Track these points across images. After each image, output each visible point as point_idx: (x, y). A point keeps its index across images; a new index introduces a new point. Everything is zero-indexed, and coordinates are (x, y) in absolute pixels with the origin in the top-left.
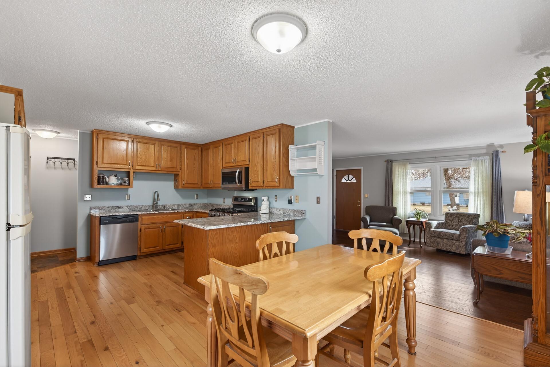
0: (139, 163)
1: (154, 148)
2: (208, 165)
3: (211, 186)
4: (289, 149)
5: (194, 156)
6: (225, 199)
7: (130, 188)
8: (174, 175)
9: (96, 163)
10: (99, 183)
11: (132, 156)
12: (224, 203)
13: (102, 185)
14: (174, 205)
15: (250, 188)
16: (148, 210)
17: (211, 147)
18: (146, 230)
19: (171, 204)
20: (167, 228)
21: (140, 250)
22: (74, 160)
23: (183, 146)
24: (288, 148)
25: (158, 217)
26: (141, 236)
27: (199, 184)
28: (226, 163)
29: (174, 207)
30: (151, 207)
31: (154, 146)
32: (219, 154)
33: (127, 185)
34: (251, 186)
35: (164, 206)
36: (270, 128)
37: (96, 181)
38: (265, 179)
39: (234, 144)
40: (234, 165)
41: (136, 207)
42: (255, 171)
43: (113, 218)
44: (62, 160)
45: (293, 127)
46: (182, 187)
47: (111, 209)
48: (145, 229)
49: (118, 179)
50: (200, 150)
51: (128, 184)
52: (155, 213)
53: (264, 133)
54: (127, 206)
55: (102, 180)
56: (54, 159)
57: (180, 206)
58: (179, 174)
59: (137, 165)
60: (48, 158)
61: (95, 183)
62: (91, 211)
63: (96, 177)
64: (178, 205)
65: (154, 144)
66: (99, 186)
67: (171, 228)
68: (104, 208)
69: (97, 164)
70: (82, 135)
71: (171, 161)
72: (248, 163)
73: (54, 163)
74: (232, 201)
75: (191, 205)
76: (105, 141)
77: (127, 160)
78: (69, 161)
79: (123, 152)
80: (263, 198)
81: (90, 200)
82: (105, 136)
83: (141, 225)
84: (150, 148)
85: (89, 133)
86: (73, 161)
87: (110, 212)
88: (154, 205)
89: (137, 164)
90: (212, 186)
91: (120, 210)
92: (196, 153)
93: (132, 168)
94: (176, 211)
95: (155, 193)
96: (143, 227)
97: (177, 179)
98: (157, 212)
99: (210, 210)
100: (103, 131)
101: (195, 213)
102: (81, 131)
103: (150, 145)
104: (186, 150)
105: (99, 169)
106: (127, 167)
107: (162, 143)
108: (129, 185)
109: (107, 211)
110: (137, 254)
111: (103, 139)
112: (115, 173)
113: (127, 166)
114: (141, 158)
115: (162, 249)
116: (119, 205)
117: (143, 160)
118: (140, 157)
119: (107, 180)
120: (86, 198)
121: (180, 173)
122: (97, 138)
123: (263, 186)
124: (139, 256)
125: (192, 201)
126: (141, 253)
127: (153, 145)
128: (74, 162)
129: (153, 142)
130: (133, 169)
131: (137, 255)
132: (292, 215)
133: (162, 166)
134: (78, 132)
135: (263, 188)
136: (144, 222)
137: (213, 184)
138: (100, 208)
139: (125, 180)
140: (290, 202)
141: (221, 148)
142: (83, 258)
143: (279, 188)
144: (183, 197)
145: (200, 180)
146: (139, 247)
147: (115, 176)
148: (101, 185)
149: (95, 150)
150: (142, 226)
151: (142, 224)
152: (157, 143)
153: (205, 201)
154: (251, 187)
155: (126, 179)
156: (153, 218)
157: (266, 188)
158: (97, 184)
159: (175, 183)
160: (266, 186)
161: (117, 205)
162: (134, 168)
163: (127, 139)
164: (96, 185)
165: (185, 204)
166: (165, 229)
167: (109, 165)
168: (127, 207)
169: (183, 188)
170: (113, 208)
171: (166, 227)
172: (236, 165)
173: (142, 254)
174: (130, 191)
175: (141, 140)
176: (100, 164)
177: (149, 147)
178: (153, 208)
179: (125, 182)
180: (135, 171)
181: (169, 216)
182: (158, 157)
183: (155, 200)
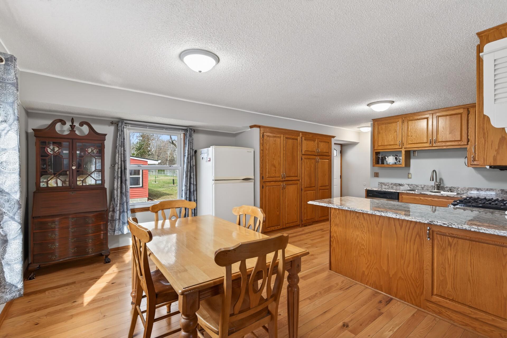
0: (409, 142)
1: (427, 122)
10: (378, 163)
11: (403, 135)
13: (380, 164)
25: (420, 199)
37: (374, 161)
41: (417, 186)
43: (376, 193)
47: (394, 186)
54: (408, 185)
55: (380, 160)
65: (427, 118)
68: (388, 184)
69: (374, 147)
77: (397, 141)
79: (394, 133)
87: (392, 188)
88: (436, 186)
91: (401, 187)
93: (403, 146)
95: (433, 173)
103: (422, 120)
105: (376, 151)
106: (398, 147)
109: (391, 187)
111: (378, 125)
114: (412, 136)
116: (400, 183)
117: (414, 138)
127: (426, 120)
130: (404, 148)
133: (438, 141)
139: (400, 159)
152: (431, 116)
156: (415, 199)
162: (406, 147)
163: (398, 120)
167: (382, 147)
170: (395, 185)
175: (411, 118)
176: (376, 147)
178: (435, 190)
179: (400, 161)
180: (406, 149)
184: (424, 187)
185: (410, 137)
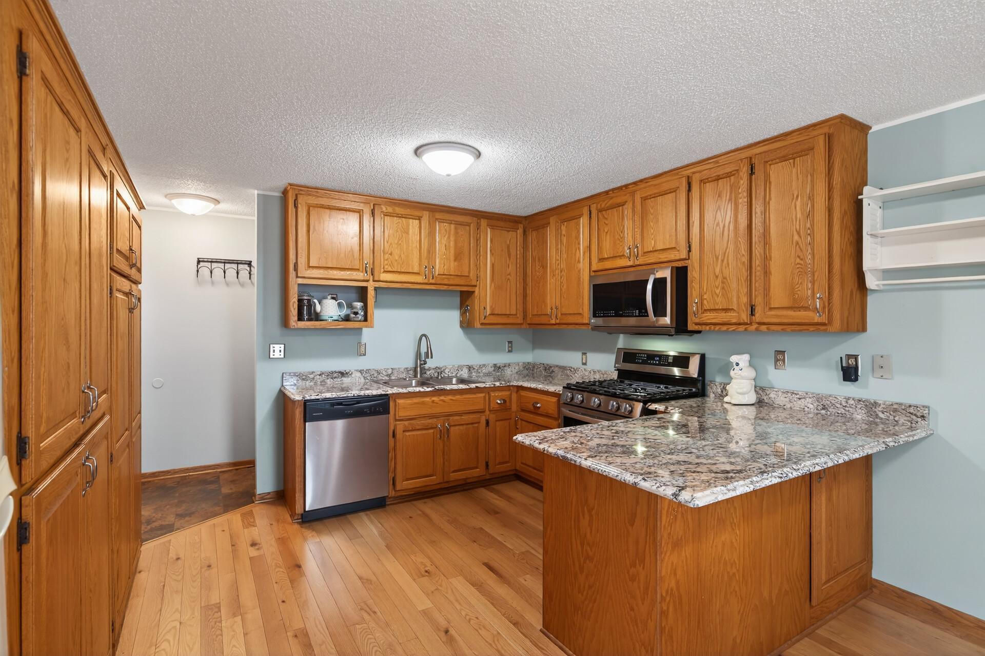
0: (386, 267)
1: (420, 227)
2: (544, 267)
3: (553, 322)
4: (861, 200)
5: (508, 247)
6: (587, 354)
7: (366, 327)
8: (459, 294)
9: (293, 265)
10: (300, 318)
11: (372, 249)
12: (585, 364)
13: (307, 321)
14: (460, 368)
15: (691, 327)
16: (405, 379)
17: (552, 220)
18: (407, 434)
19: (454, 366)
20: (452, 428)
21: (394, 484)
22: (249, 264)
23: (484, 223)
24: (860, 197)
25: (433, 402)
26: (395, 449)
27: (518, 316)
28: (601, 260)
29: (462, 372)
30: (411, 372)
31: (420, 222)
32: (578, 237)
33: (360, 321)
34: (697, 320)
35: (439, 371)
36: (779, 140)
37: (294, 312)
38: (759, 301)
39: (629, 206)
40: (630, 263)
41: (379, 373)
42: (717, 277)
43: (333, 405)
44: (226, 265)
45: (864, 129)
46: (482, 324)
47: (328, 379)
48: (404, 431)
49: (340, 305)
50: (520, 231)
51: (363, 318)
52: (427, 392)
53: (751, 158)
54: (361, 371)
55: (307, 311)
56: (211, 262)
57: (474, 369)
58: (474, 292)
59: (382, 270)
60: (199, 262)
61: (293, 317)
62: (284, 384)
63: (294, 302)
64: (470, 368)
65: (419, 218)
66: (301, 324)
67: (461, 427)
68: (312, 376)
69: (296, 269)
70: (263, 200)
71: (458, 257)
72: (684, 255)
73: (211, 272)
74: (616, 362)
75: (497, 368)
76: (313, 212)
77: (361, 258)
78: (241, 266)
79: (352, 238)
80: (734, 359)
81: (282, 356)
82: (312, 200)
83: (396, 420)
84: (411, 227)
85: (278, 196)
86: (247, 266)
88: (419, 369)
89: (384, 268)
90: (558, 321)
91: (346, 381)
92: (514, 238)
93: (372, 277)
94: (473, 386)
95: (420, 339)
96: (400, 426)
97: (467, 303)
98: (430, 389)
99: (564, 387)
100: (308, 187)
101: (515, 389)
102: (261, 192)
103: (411, 221)
104: (489, 230)
105: (300, 281)
106: (360, 275)
107: (438, 215)
108: (366, 320)
109: (319, 383)
110: (386, 495)
111: (309, 207)
112: (334, 292)
113: (362, 274)
114: (391, 254)
115: (441, 481)
116: (342, 369)
117: (397, 258)
118: (389, 252)
119: (318, 308)
120: (274, 351)
121: (477, 290)
122: (296, 206)
123: (751, 324)
124: (391, 497)
125: (501, 358)
126: (395, 491)
127: (417, 222)
128: (250, 269)
129: (417, 213)
130: (374, 281)
131: (388, 496)
132: (859, 417)
133: (437, 274)
134: (254, 195)
135: (746, 330)
136: (402, 414)
137: (559, 315)
138: (303, 375)
139: (356, 308)
140: (850, 373)
141: (584, 221)
142: (269, 493)
143: (826, 330)
144: (481, 348)
145: (520, 307)
146: (391, 475)
147: (333, 298)
148: (304, 321)
149: (290, 235)
150: (397, 423)
151: (397, 418)
152: (426, 215)
153: (528, 357)
154: (696, 324)
155: (359, 305)
156: (423, 403)
157: (764, 328)
158: (296, 318)
159: (463, 314)
160: (760, 324)
161: (337, 370)
162: (376, 279)
163: (360, 206)
164: (294, 321)
165: (484, 365)
166: (448, 430)
167: (321, 271)
168: (361, 373)
169: (483, 327)
170: (331, 375)
171: (450, 426)
172: (637, 263)
173: (399, 494)
174: (367, 334)
175: (390, 210)
176: (302, 271)
177: (408, 225)
178: (417, 377)
179: (356, 313)
180: (377, 285)
181: (458, 397)
182: (429, 252)
183: (421, 358)
184: (392, 373)
185: (387, 255)
